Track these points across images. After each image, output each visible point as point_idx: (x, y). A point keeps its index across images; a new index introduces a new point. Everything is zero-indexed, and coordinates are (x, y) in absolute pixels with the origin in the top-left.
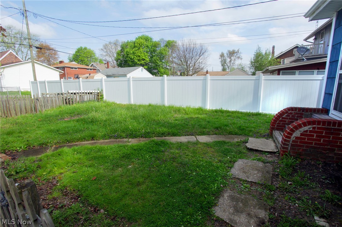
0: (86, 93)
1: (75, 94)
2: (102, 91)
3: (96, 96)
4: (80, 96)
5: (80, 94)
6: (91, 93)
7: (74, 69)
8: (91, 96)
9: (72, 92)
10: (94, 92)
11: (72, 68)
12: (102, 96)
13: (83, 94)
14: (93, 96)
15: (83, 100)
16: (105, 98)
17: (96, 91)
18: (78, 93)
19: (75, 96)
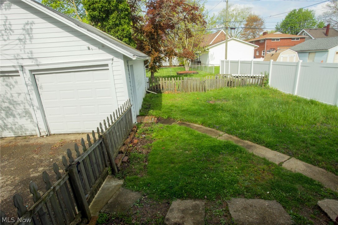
0: (249, 77)
1: (237, 77)
2: (268, 75)
3: (259, 80)
4: (243, 79)
5: (243, 78)
6: (254, 77)
7: (275, 41)
8: (254, 80)
9: (234, 75)
10: (257, 75)
11: (274, 40)
12: (267, 80)
13: (245, 78)
14: (257, 80)
15: (245, 84)
16: (269, 83)
17: (260, 75)
18: (240, 77)
19: (237, 79)
